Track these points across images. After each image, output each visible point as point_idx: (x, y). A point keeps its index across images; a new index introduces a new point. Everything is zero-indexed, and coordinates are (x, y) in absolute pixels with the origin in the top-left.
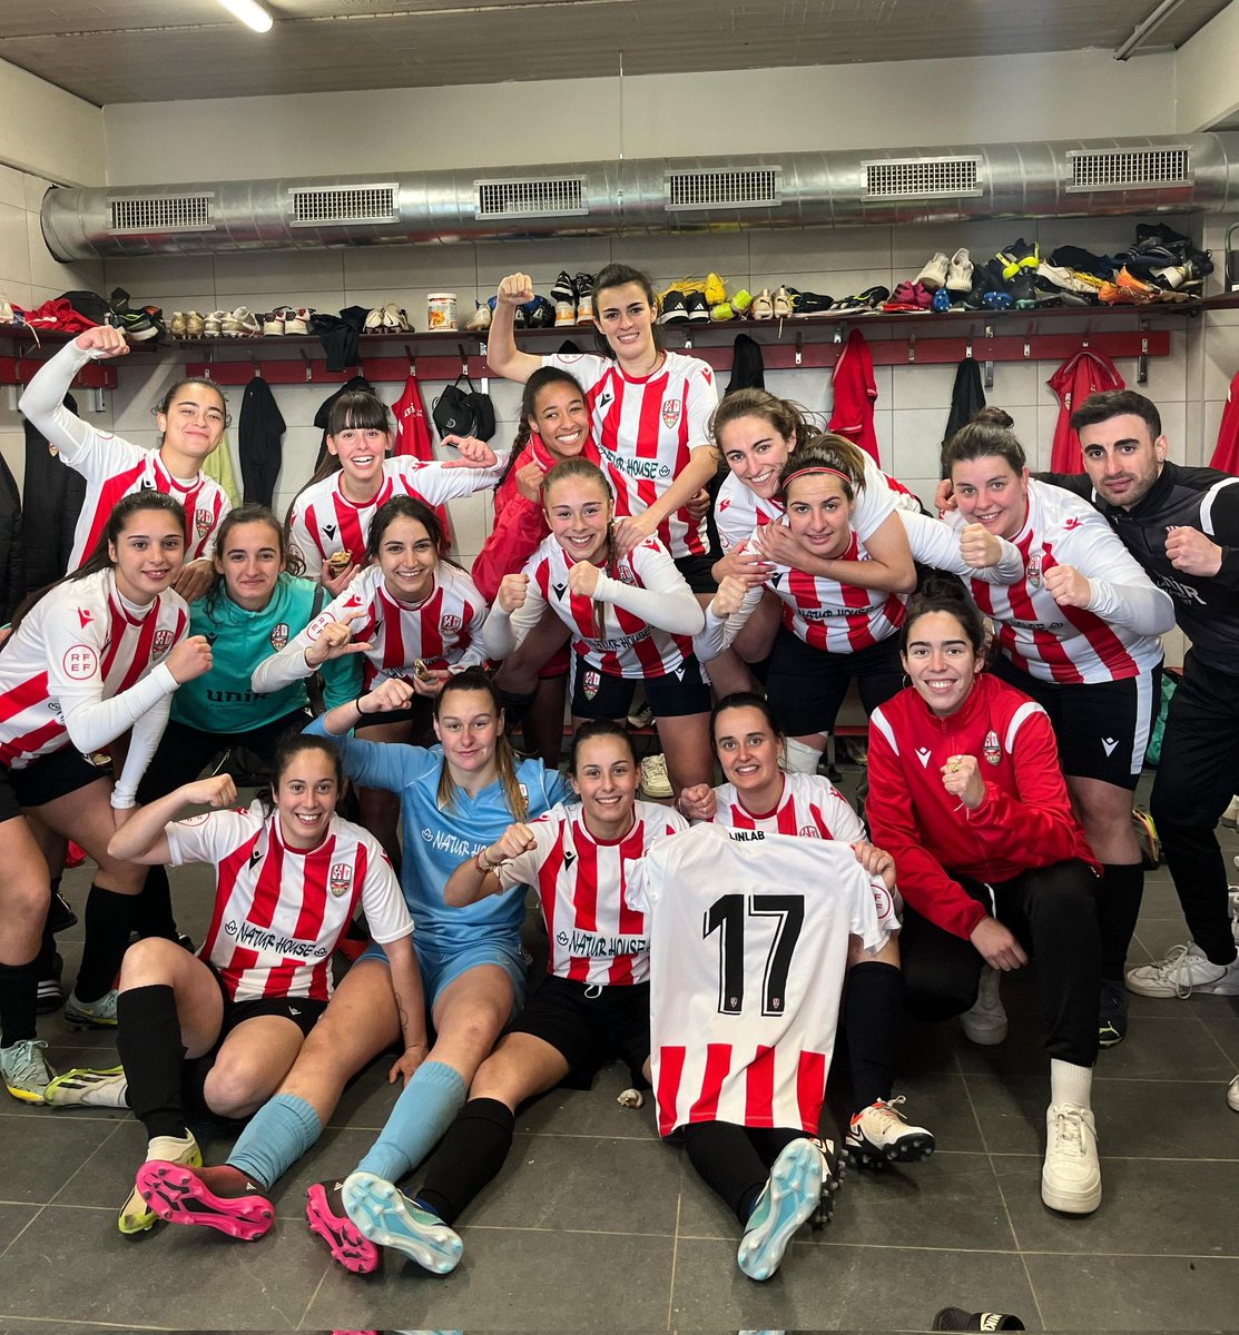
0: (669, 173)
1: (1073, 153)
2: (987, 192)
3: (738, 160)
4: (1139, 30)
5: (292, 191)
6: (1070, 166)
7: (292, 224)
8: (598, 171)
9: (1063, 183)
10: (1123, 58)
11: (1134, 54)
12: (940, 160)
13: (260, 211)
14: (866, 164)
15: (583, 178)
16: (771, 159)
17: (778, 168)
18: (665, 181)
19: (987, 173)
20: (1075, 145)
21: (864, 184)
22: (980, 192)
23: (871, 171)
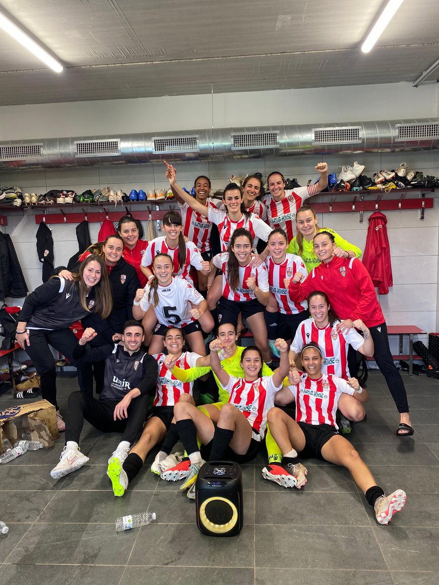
0: (233, 134)
1: (399, 125)
2: (363, 142)
3: (261, 128)
4: (425, 74)
5: (75, 142)
6: (397, 131)
7: (76, 156)
8: (204, 134)
9: (394, 138)
10: (416, 86)
11: (421, 84)
12: (344, 128)
13: (62, 151)
14: (314, 130)
15: (197, 136)
16: (274, 128)
17: (278, 132)
18: (232, 138)
19: (364, 134)
20: (399, 122)
21: (313, 138)
22: (360, 142)
23: (316, 133)
